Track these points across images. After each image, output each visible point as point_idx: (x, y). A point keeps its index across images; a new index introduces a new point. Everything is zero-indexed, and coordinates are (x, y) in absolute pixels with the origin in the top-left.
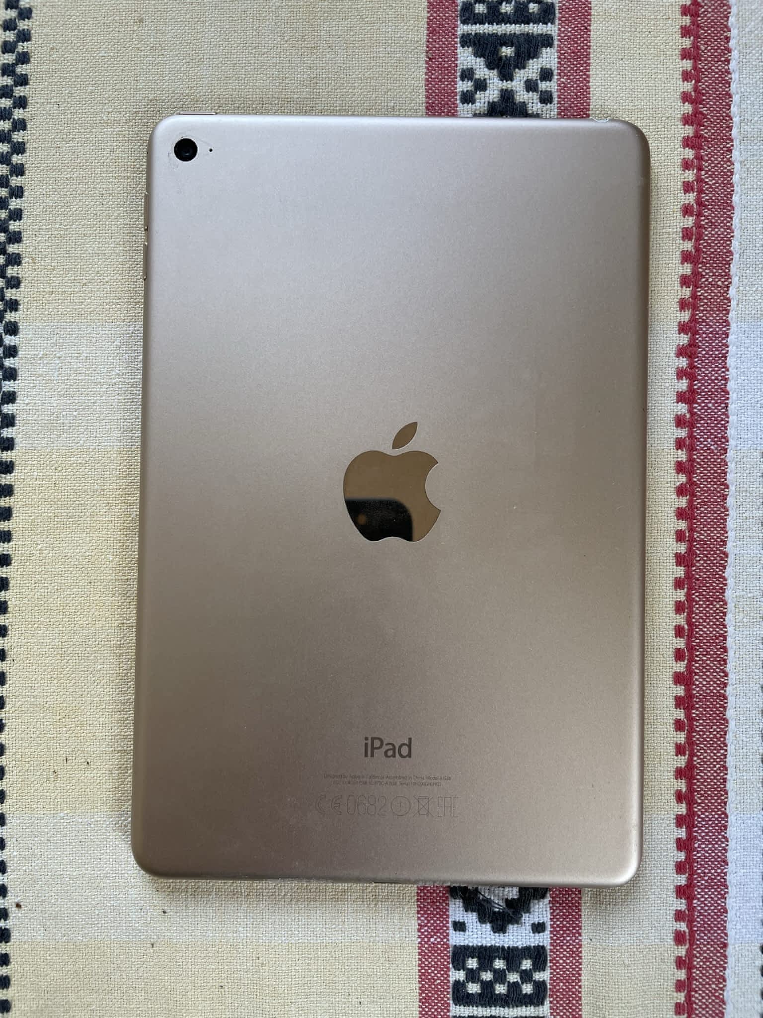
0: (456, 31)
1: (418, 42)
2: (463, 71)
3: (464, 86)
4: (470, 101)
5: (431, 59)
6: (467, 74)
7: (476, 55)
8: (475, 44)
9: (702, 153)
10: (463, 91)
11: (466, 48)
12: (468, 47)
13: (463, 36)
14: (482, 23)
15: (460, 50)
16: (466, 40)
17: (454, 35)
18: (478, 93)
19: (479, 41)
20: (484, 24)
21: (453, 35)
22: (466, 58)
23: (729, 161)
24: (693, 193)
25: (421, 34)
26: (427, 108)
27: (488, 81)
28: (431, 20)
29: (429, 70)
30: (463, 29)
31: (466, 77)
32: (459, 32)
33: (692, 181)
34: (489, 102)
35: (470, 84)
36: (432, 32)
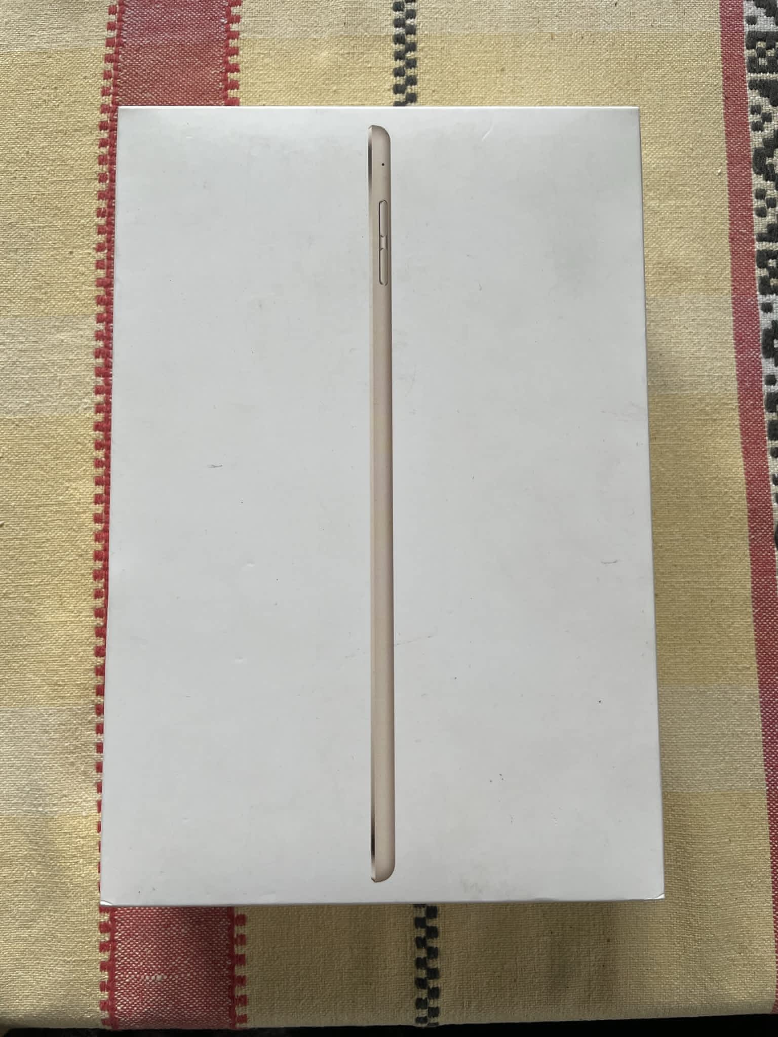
0: (745, 78)
1: (716, 85)
2: (753, 107)
3: (756, 118)
4: (760, 129)
5: (727, 98)
6: (756, 110)
7: (762, 95)
8: (760, 87)
10: (753, 122)
11: (754, 90)
13: (751, 81)
14: (765, 72)
15: (749, 92)
16: (754, 85)
17: (743, 80)
18: (766, 123)
19: (764, 85)
22: (754, 97)
25: (719, 81)
26: (726, 134)
27: (772, 115)
28: (726, 70)
29: (726, 107)
30: (750, 76)
32: (748, 79)
34: (774, 130)
35: (759, 116)
36: (727, 78)
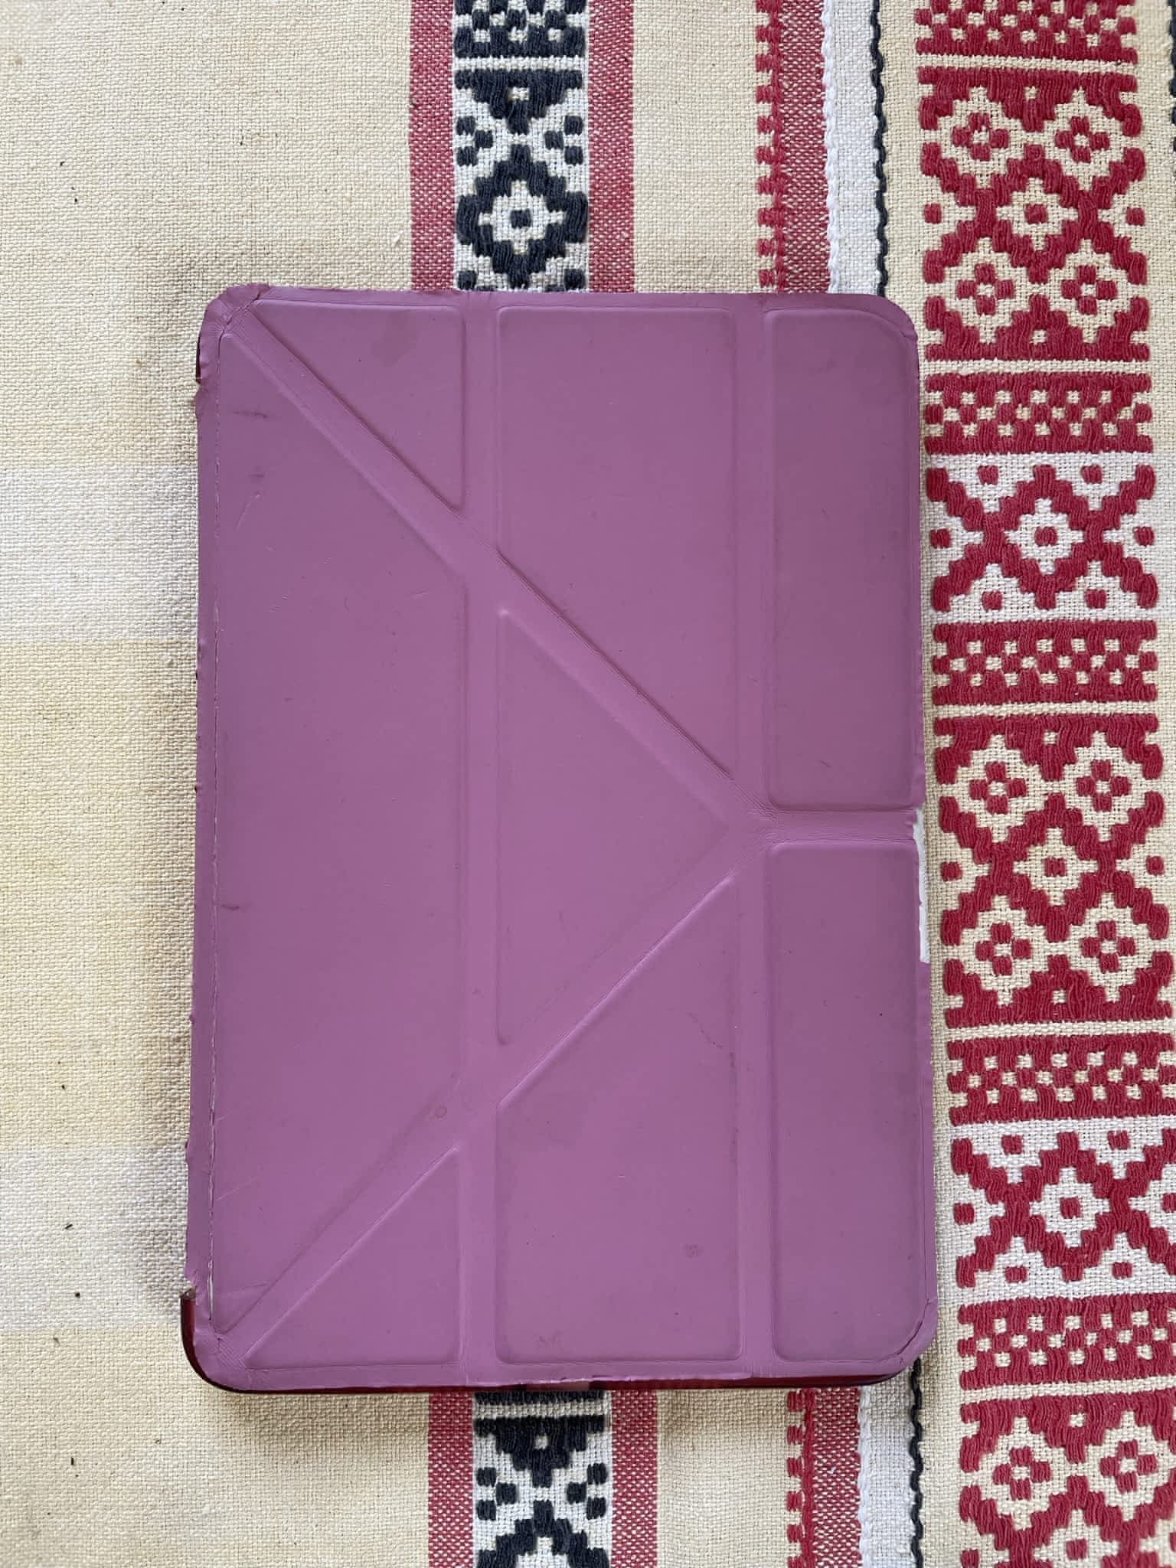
0: (450, 67)
1: (397, 83)
2: (460, 120)
3: (464, 141)
4: (470, 162)
5: (416, 107)
6: (466, 125)
7: (478, 98)
8: (475, 84)
9: (785, 231)
10: (460, 149)
11: (463, 90)
12: (466, 88)
13: (459, 74)
14: (484, 55)
15: (455, 92)
16: (464, 80)
18: (481, 149)
19: (481, 79)
20: (488, 56)
21: (446, 72)
22: (464, 103)
23: (823, 239)
24: (773, 285)
25: (405, 75)
26: (412, 172)
27: (493, 134)
28: (417, 54)
29: (415, 122)
30: (459, 64)
31: (464, 128)
32: (454, 69)
33: (771, 270)
34: (495, 162)
35: (470, 138)
36: (417, 69)
